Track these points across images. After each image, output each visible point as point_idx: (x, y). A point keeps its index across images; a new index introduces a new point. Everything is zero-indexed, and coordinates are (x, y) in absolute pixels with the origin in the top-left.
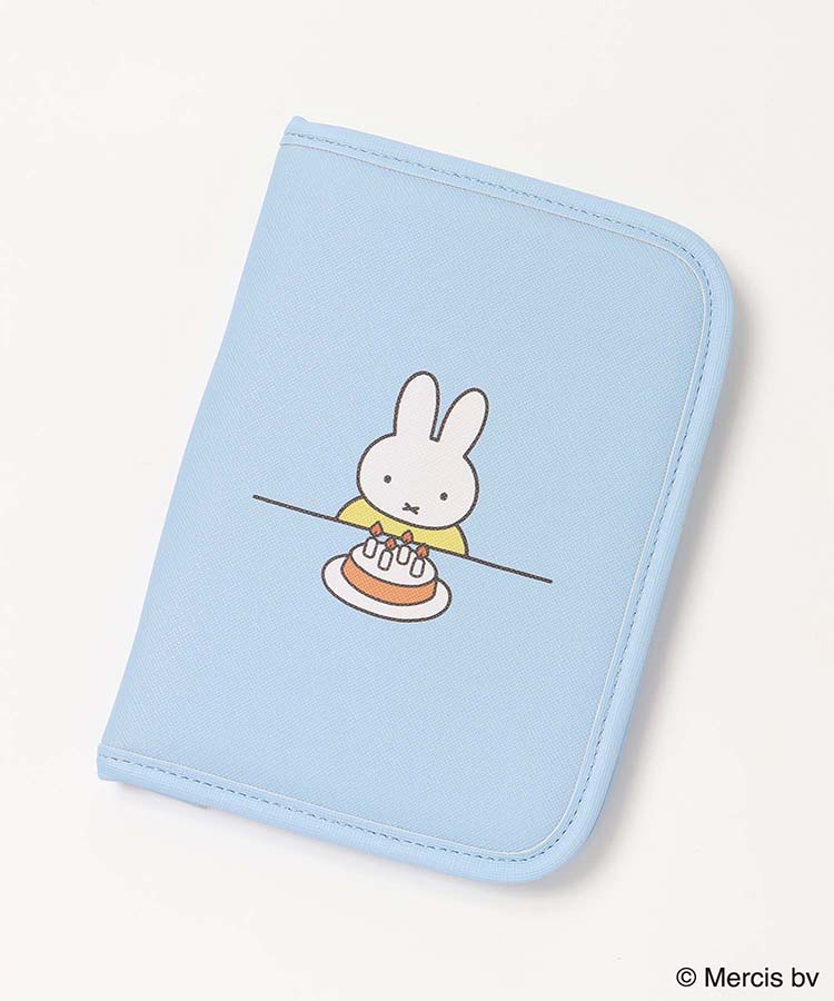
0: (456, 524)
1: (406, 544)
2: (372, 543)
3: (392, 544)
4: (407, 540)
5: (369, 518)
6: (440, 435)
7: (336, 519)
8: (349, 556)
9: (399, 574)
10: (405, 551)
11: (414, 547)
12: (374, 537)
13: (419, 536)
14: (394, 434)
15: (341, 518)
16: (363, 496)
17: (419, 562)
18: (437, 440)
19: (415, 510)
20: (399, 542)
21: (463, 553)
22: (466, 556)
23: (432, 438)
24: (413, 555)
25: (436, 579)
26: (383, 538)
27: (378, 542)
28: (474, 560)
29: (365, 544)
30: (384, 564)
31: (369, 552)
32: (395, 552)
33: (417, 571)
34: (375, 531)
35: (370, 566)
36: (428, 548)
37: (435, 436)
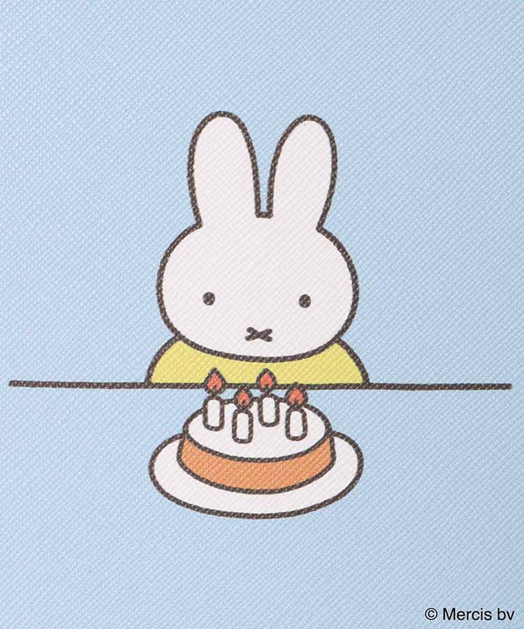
0: (337, 339)
1: (267, 392)
2: (214, 406)
3: (245, 398)
4: (267, 385)
5: (198, 366)
6: (270, 205)
7: (148, 384)
8: (184, 436)
9: (269, 443)
10: (269, 403)
11: (281, 393)
12: (214, 395)
13: (285, 374)
14: (198, 224)
15: (154, 380)
16: (178, 337)
17: (296, 416)
18: (269, 214)
19: (266, 335)
20: (256, 393)
21: (359, 380)
22: (366, 384)
23: (259, 214)
24: (284, 407)
25: (330, 434)
26: (228, 394)
27: (223, 403)
28: (381, 386)
29: (204, 411)
30: (243, 433)
31: (214, 420)
32: (254, 409)
33: (296, 430)
34: (214, 386)
35: (221, 442)
36: (303, 388)
37: (264, 209)
